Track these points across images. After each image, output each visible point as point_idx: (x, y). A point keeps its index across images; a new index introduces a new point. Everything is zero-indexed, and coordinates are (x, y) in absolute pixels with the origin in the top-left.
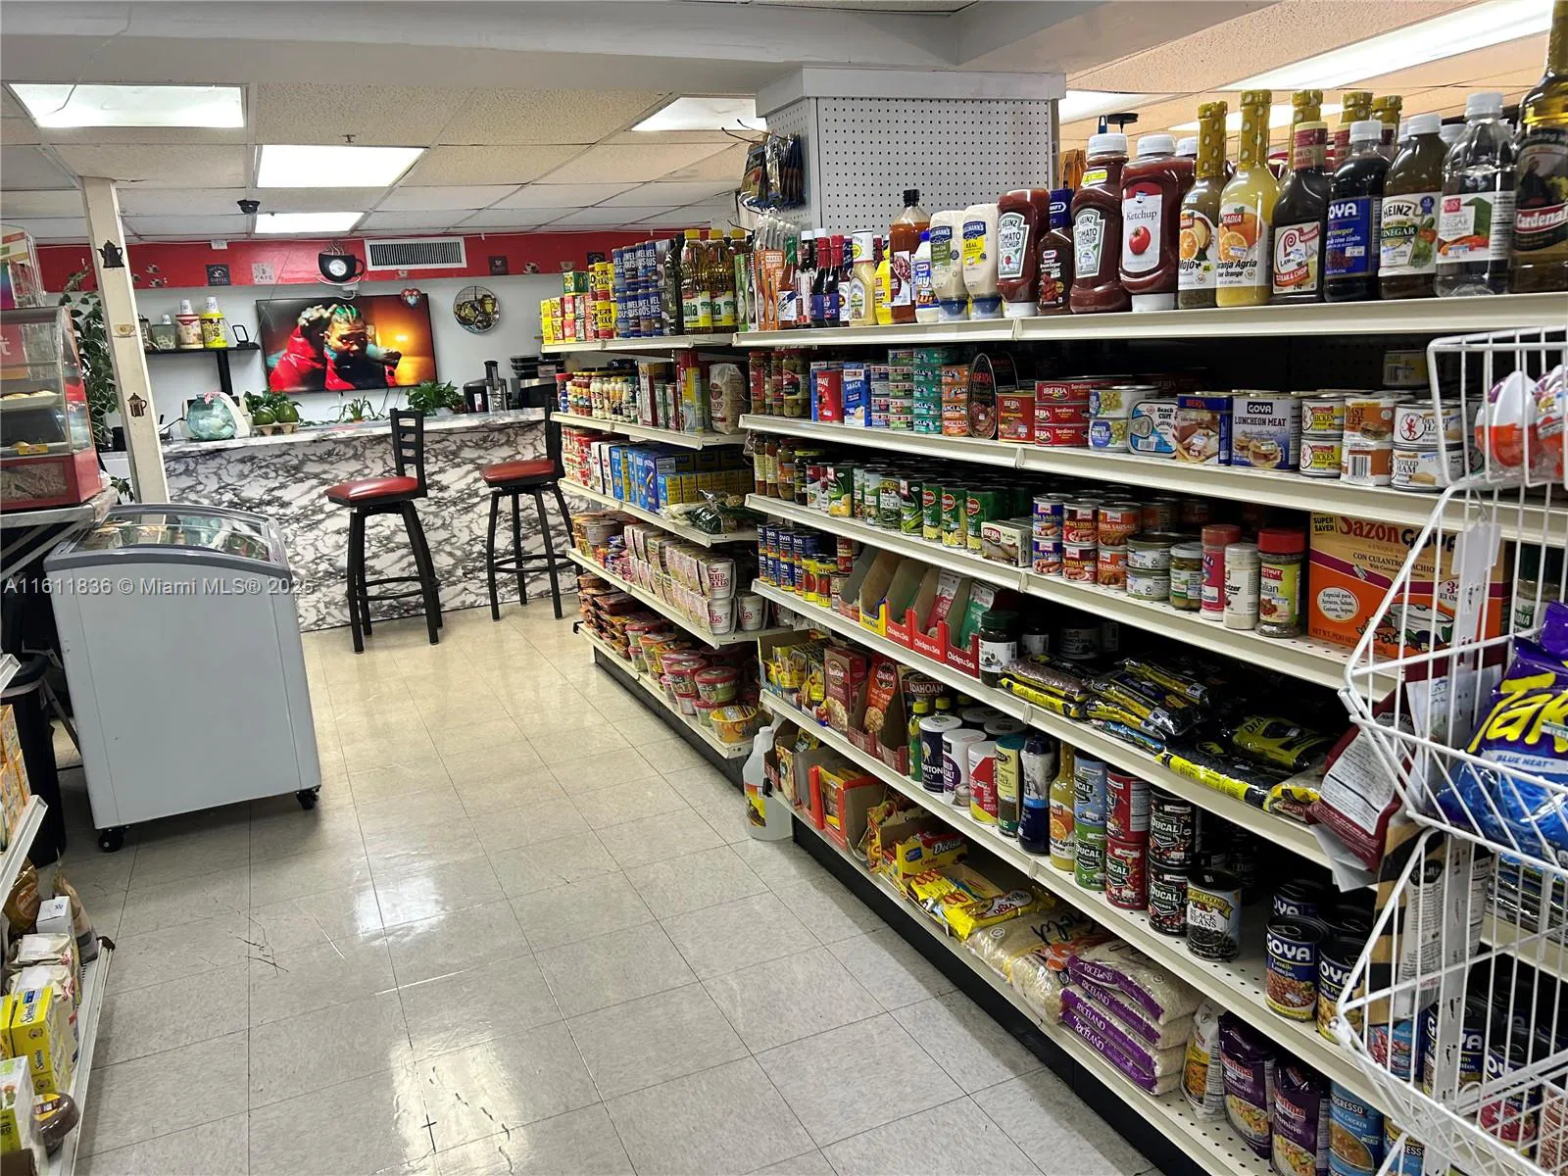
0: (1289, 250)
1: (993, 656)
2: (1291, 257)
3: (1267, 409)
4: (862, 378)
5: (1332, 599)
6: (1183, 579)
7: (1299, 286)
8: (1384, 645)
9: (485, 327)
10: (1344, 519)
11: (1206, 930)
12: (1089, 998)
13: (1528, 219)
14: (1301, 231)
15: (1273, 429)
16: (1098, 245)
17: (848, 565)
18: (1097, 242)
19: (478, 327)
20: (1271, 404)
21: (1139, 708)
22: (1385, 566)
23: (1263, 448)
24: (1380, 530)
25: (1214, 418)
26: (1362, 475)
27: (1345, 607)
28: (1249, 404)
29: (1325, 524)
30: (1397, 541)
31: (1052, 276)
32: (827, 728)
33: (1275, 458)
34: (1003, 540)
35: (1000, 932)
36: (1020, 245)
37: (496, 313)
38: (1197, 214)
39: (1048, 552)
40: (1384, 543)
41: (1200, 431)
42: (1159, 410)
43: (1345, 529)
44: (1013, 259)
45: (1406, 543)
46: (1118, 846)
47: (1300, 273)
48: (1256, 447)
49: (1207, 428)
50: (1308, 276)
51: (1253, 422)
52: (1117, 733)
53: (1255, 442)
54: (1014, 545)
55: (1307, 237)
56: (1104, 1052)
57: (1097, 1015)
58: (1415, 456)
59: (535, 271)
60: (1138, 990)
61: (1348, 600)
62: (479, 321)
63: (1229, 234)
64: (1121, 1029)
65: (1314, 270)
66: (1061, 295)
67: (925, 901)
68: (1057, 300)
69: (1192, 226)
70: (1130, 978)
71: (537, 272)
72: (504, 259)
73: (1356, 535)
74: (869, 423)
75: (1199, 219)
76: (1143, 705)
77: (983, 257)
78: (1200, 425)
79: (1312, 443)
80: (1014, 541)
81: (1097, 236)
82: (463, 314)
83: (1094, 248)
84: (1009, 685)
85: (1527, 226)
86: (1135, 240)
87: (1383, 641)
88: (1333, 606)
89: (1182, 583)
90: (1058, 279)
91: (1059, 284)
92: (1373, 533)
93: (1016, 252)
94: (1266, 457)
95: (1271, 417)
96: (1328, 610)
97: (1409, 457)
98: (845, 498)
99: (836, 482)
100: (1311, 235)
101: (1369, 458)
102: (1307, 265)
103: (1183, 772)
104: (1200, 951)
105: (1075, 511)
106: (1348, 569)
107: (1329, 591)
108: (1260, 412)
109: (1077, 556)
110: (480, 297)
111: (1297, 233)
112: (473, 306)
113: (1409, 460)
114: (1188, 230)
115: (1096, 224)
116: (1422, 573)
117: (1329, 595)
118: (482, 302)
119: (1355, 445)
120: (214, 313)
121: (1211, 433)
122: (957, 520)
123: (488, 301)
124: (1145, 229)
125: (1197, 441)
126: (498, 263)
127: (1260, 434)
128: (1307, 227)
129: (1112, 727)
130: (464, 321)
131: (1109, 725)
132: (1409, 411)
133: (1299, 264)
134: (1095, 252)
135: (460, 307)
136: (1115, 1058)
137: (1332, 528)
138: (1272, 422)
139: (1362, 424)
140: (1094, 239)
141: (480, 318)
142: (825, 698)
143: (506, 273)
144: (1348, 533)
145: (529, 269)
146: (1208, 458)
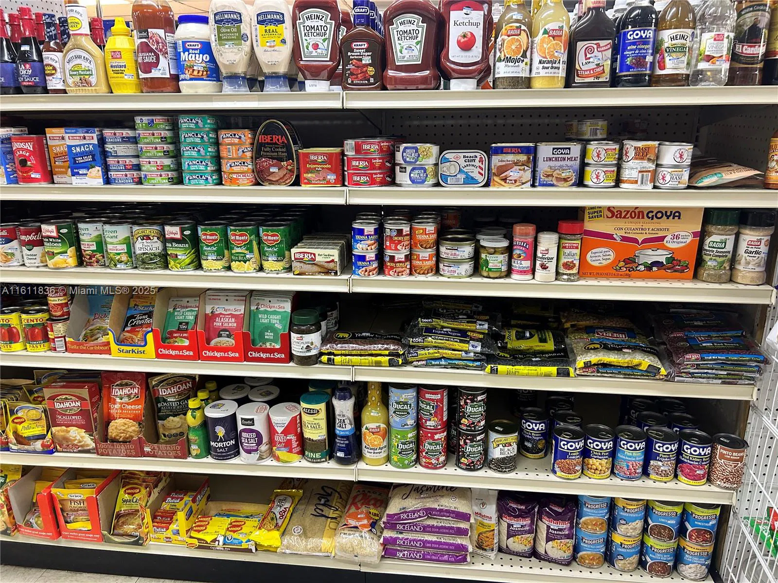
0: (588, 56)
1: (312, 343)
2: (591, 60)
3: (566, 151)
4: (95, 141)
5: (597, 255)
6: (499, 261)
7: (597, 78)
8: (630, 273)
10: (609, 209)
11: (510, 456)
12: (401, 533)
13: (752, 49)
14: (598, 45)
15: (569, 163)
16: (420, 42)
17: (65, 310)
18: (419, 39)
20: (569, 149)
21: (458, 345)
22: (634, 232)
23: (563, 175)
24: (633, 213)
25: (529, 158)
26: (646, 184)
27: (605, 257)
28: (554, 149)
29: (596, 214)
30: (643, 218)
31: (364, 62)
32: (56, 454)
33: (571, 180)
34: (318, 259)
35: (299, 529)
36: (327, 36)
38: (523, 27)
39: (372, 261)
40: (635, 220)
41: (515, 167)
42: (464, 157)
43: (610, 215)
44: (320, 46)
45: (649, 218)
46: (436, 433)
47: (598, 70)
48: (558, 174)
49: (523, 165)
50: (604, 72)
51: (557, 159)
52: (440, 365)
53: (558, 171)
54: (333, 261)
55: (602, 49)
56: (424, 559)
57: (414, 540)
58: (682, 171)
60: (447, 511)
61: (607, 253)
63: (554, 42)
64: (434, 540)
65: (607, 69)
66: (372, 76)
67: (215, 540)
68: (369, 80)
69: (520, 35)
70: (438, 508)
73: (617, 217)
74: (108, 181)
75: (524, 30)
76: (460, 342)
77: (283, 41)
78: (516, 164)
79: (605, 169)
80: (332, 258)
81: (420, 35)
83: (417, 43)
84: (329, 359)
85: (752, 52)
86: (462, 40)
87: (629, 270)
88: (597, 258)
89: (499, 263)
90: (370, 65)
91: (371, 68)
92: (629, 215)
93: (324, 40)
94: (565, 180)
95: (569, 156)
96: (594, 261)
97: (679, 171)
98: (71, 251)
99: (59, 238)
100: (605, 48)
101: (650, 174)
102: (603, 66)
103: (508, 373)
104: (507, 470)
105: (402, 230)
106: (610, 236)
107: (594, 251)
108: (562, 154)
109: (403, 260)
111: (595, 46)
113: (679, 173)
114: (516, 37)
115: (418, 26)
116: (657, 232)
117: (595, 253)
119: (644, 168)
121: (526, 168)
122: (251, 251)
124: (472, 34)
125: (513, 174)
127: (561, 167)
128: (603, 43)
129: (433, 363)
131: (430, 362)
132: (680, 147)
133: (598, 65)
134: (418, 47)
136: (434, 557)
137: (601, 216)
138: (570, 159)
139: (648, 157)
140: (417, 37)
142: (48, 429)
144: (612, 217)
146: (523, 184)
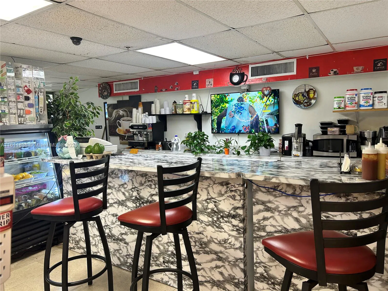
9: (308, 106)
19: (304, 106)
37: (314, 98)
59: (335, 73)
62: (306, 103)
71: (338, 74)
72: (317, 69)
82: (297, 99)
110: (307, 90)
112: (303, 95)
118: (308, 93)
120: (194, 100)
123: (312, 92)
126: (314, 71)
130: (297, 103)
135: (296, 95)
141: (306, 101)
143: (318, 76)
145: (332, 73)
